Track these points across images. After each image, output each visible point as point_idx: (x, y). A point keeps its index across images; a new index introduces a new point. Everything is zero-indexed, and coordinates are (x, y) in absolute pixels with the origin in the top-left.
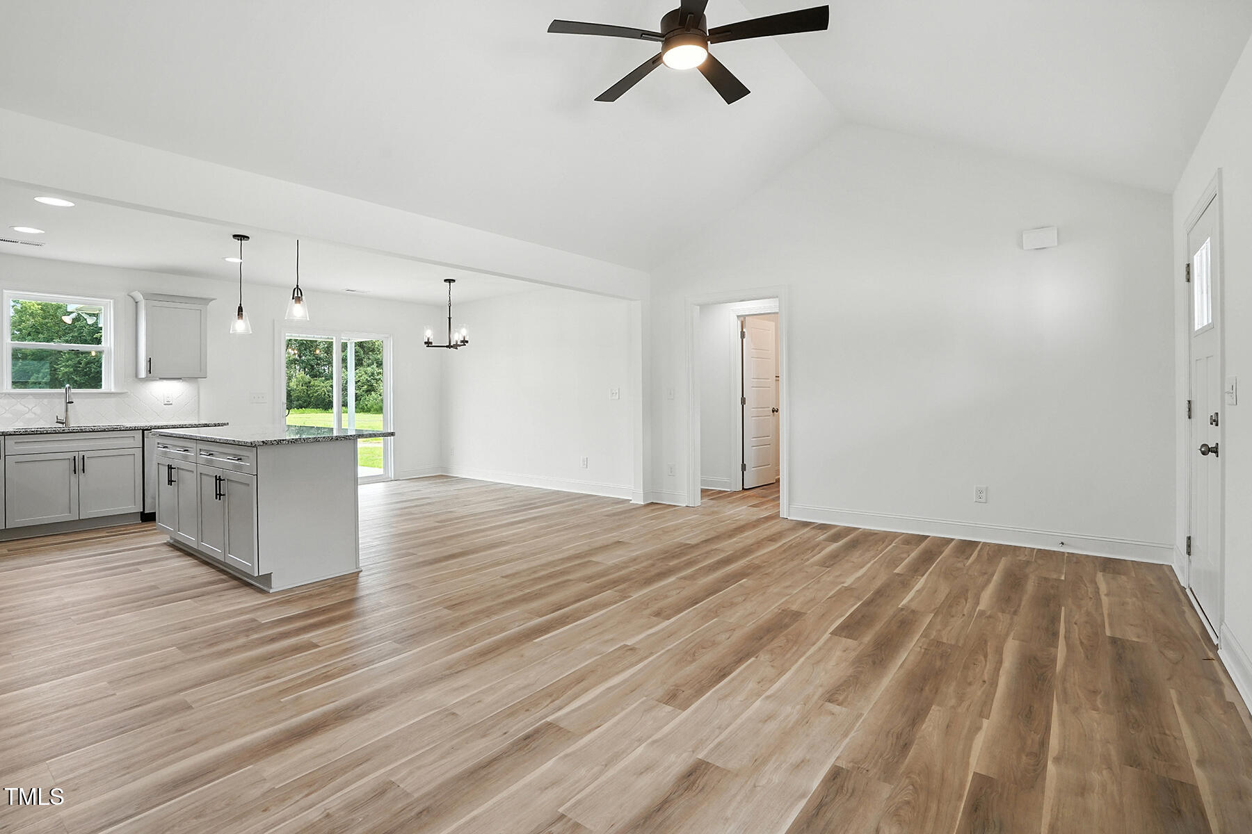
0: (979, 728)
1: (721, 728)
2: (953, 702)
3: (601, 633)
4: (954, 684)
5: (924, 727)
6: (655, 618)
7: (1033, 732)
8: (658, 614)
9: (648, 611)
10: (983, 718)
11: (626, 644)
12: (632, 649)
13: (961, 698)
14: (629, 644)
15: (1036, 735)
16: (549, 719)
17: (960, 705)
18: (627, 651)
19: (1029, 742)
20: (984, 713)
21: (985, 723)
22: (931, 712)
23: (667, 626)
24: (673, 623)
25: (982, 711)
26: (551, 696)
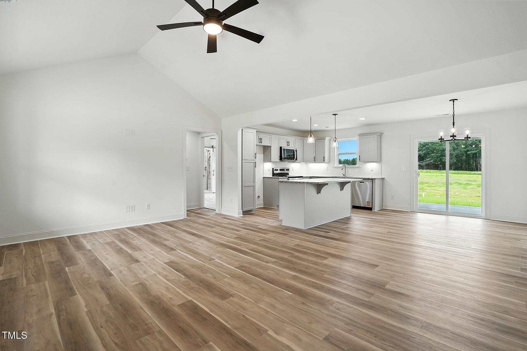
0: (86, 306)
2: (105, 309)
4: (113, 317)
5: (104, 295)
7: (65, 318)
10: (88, 311)
13: (103, 313)
15: (63, 318)
17: (101, 310)
19: (65, 314)
20: (89, 312)
21: (86, 310)
22: (108, 300)
25: (91, 313)
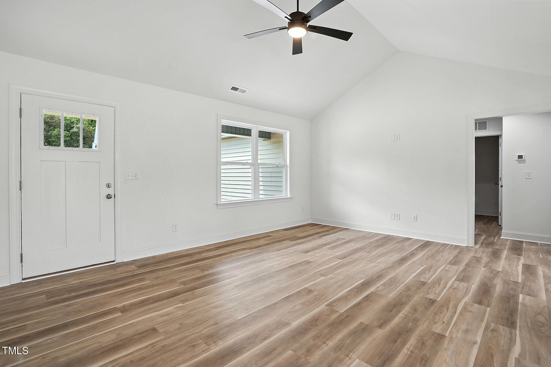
1: (298, 257)
3: (336, 282)
6: (312, 289)
8: (310, 291)
9: (316, 293)
11: (324, 277)
12: (322, 275)
14: (323, 277)
16: (342, 260)
18: (324, 275)
23: (306, 284)
24: (303, 286)
26: (345, 264)
